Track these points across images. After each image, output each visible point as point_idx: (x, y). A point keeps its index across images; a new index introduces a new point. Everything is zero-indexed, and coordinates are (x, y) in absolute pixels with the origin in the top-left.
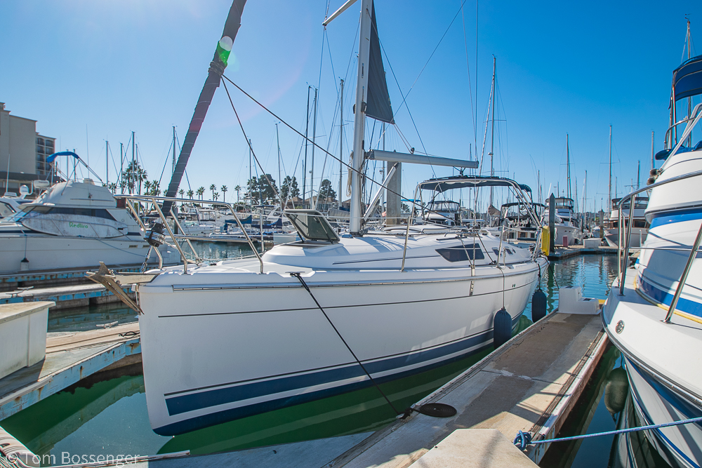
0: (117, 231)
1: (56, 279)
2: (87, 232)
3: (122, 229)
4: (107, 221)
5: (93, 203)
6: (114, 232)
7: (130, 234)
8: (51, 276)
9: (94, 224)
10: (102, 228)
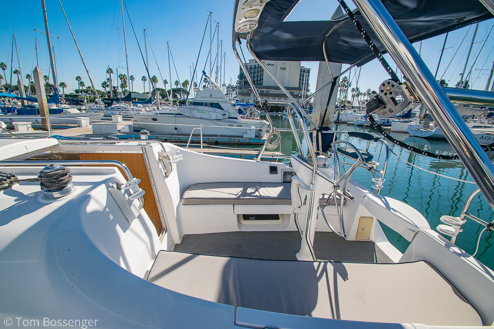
0: (222, 116)
1: (180, 139)
2: (206, 116)
3: (225, 115)
4: (219, 111)
5: (212, 99)
6: (220, 117)
7: (229, 118)
8: (178, 138)
9: (210, 111)
10: (215, 113)
